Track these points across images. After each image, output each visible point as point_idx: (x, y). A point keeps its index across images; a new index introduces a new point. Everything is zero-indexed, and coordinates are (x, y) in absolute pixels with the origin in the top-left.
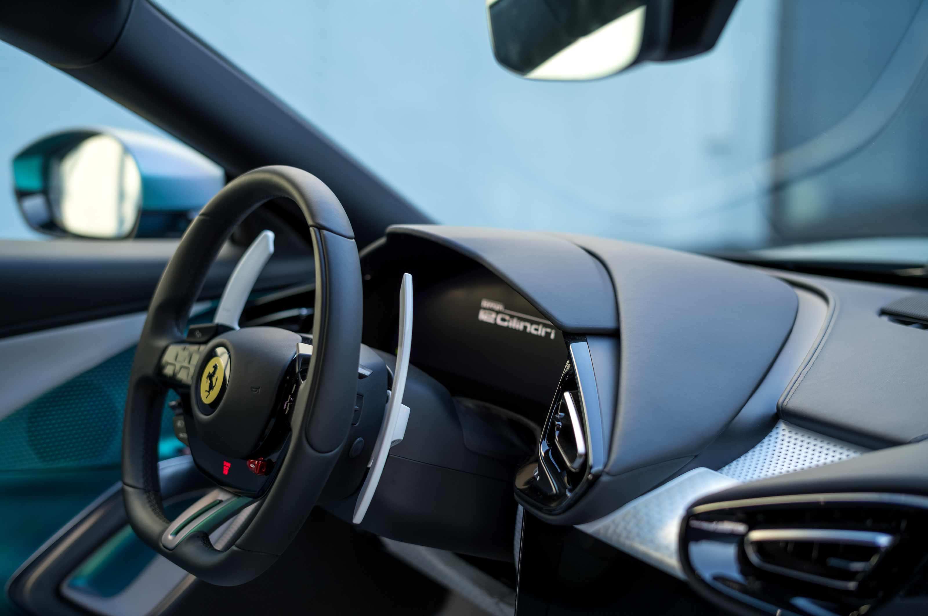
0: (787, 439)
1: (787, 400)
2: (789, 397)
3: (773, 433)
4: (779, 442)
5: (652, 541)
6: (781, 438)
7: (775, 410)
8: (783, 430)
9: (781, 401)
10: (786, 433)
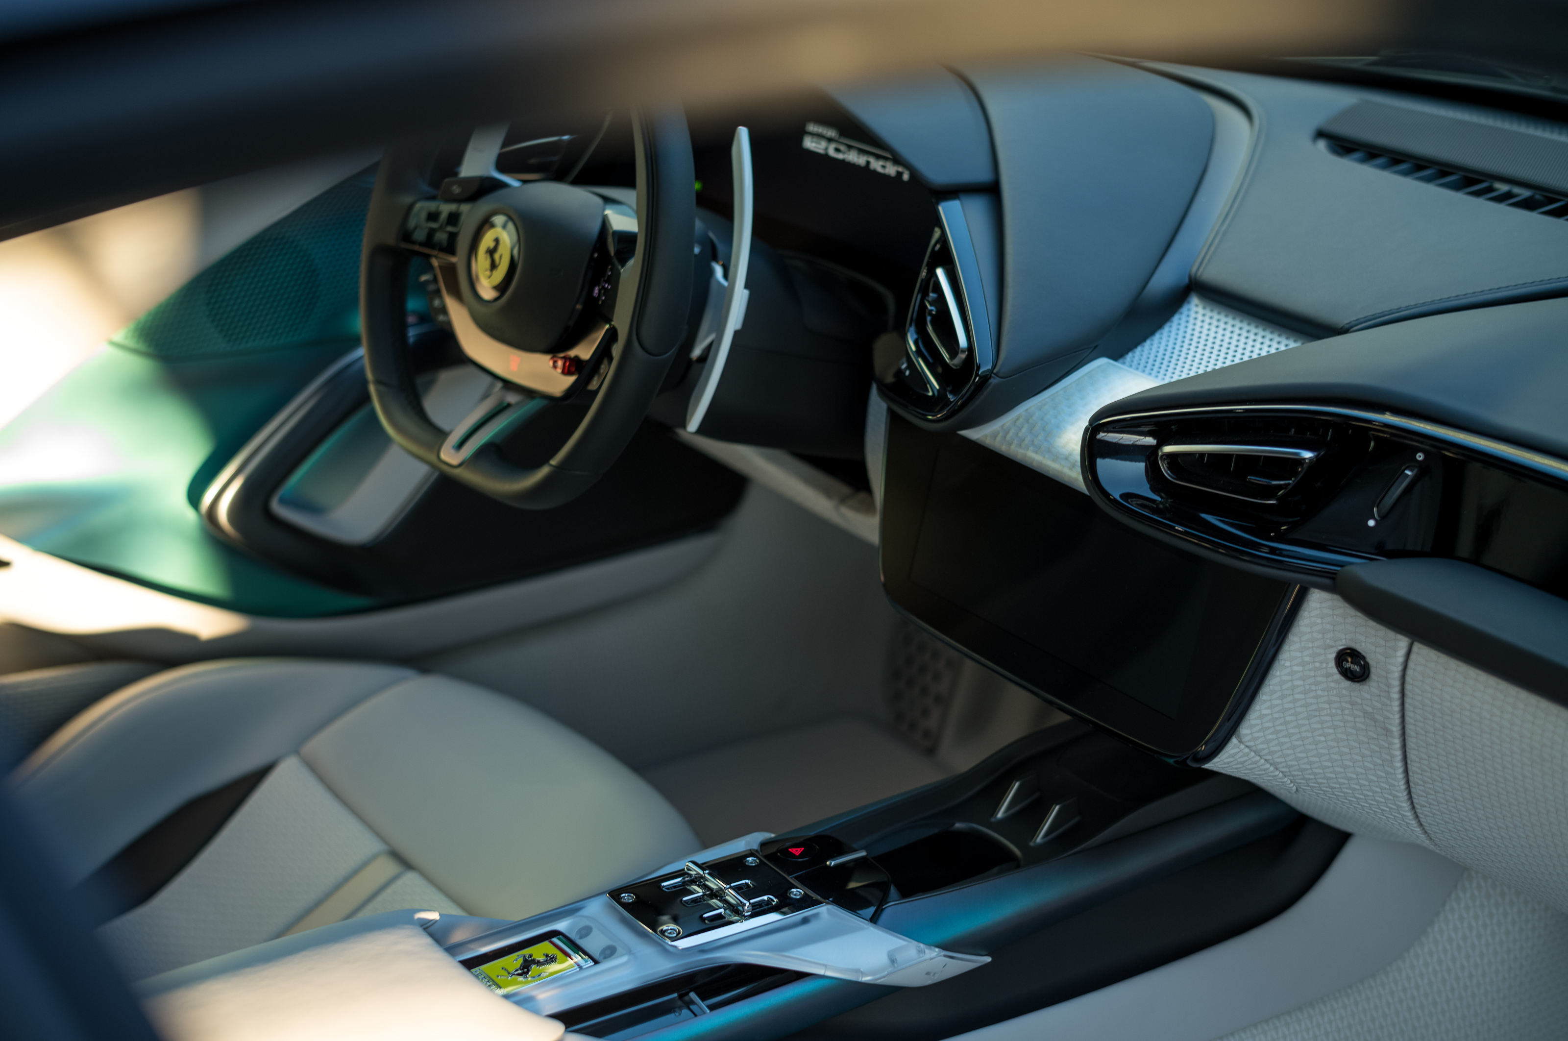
0: (1200, 318)
1: (1201, 269)
2: (1204, 265)
3: (1184, 309)
4: (1192, 321)
5: (1049, 451)
6: (1193, 315)
7: (1186, 281)
8: (1197, 306)
9: (1194, 270)
10: (1200, 310)
